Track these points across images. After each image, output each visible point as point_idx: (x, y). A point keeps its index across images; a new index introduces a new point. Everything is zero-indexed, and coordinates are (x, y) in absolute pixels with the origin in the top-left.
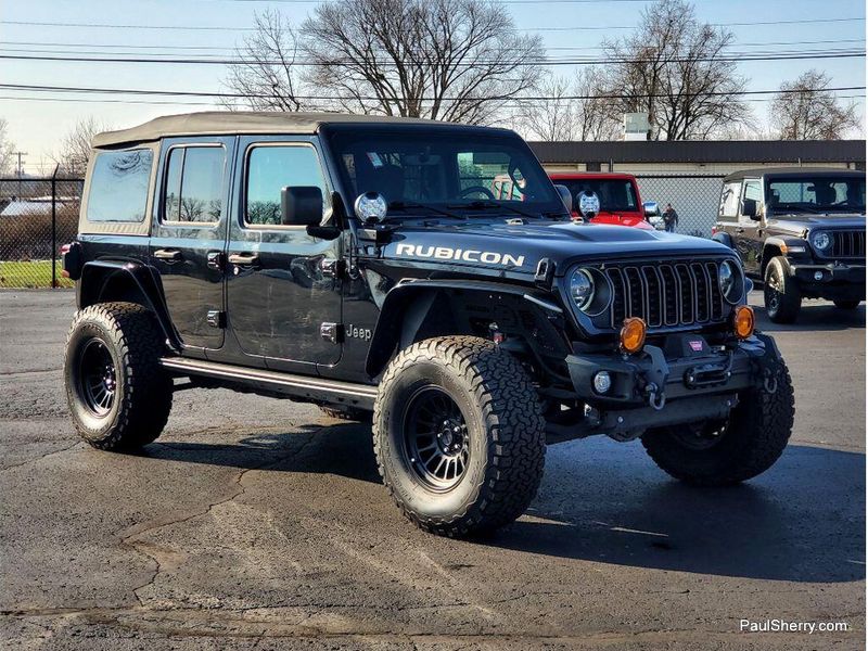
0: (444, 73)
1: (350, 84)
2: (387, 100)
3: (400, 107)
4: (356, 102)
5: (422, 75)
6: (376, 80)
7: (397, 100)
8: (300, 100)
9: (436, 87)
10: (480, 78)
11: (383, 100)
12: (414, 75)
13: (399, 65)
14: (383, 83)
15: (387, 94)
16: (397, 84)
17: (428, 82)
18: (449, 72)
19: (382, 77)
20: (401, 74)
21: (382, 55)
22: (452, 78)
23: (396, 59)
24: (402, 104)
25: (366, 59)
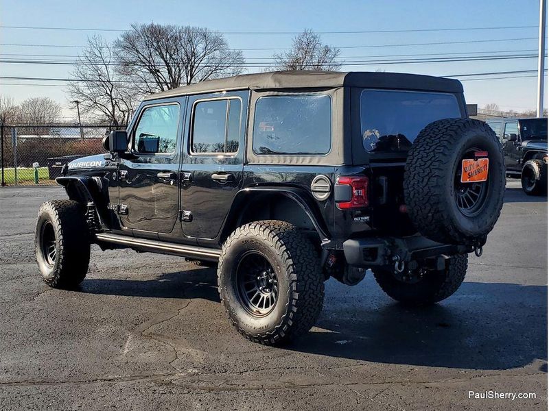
0: (191, 70)
1: (140, 74)
2: (161, 83)
3: (168, 87)
4: (144, 84)
5: (180, 70)
6: (155, 72)
7: (167, 84)
8: (113, 83)
9: (187, 77)
10: (210, 72)
11: (159, 83)
12: (175, 69)
13: (167, 65)
14: (159, 74)
15: (161, 80)
16: (166, 74)
17: (183, 74)
18: (194, 69)
19: (158, 71)
20: (168, 70)
21: (158, 59)
22: (196, 71)
23: (166, 62)
24: (169, 85)
25: (149, 62)
